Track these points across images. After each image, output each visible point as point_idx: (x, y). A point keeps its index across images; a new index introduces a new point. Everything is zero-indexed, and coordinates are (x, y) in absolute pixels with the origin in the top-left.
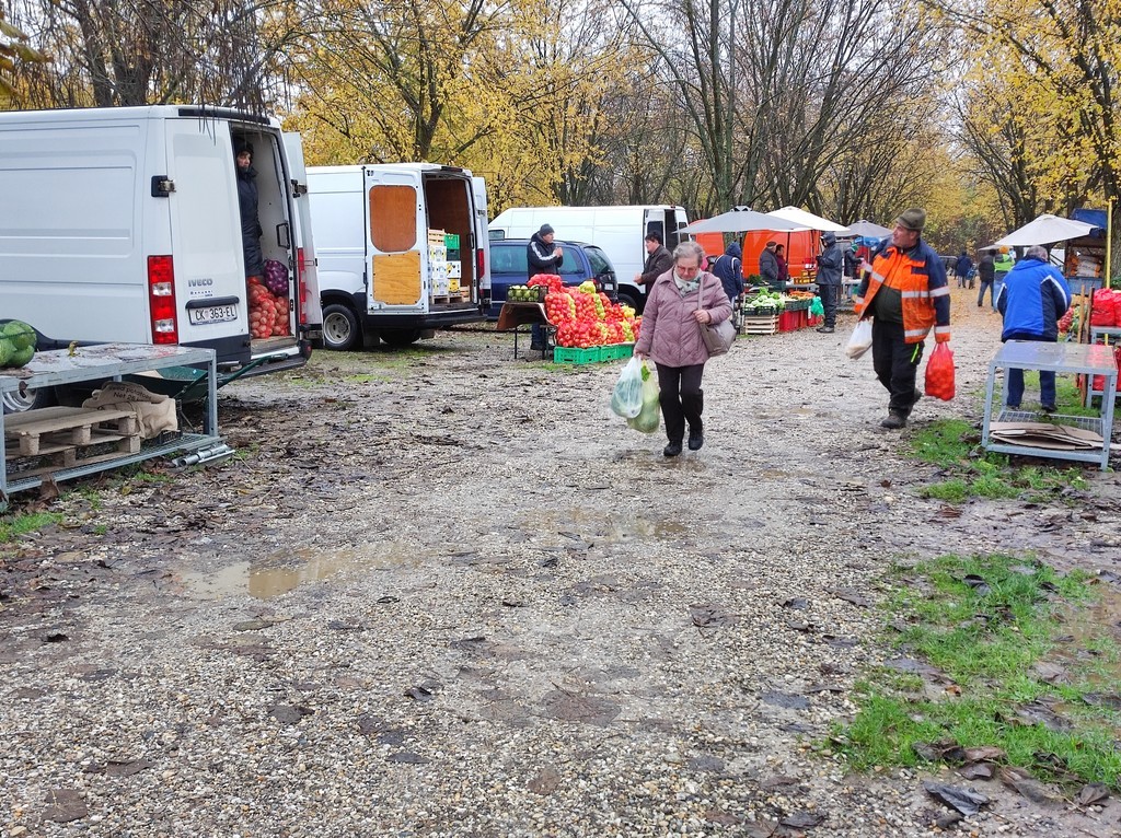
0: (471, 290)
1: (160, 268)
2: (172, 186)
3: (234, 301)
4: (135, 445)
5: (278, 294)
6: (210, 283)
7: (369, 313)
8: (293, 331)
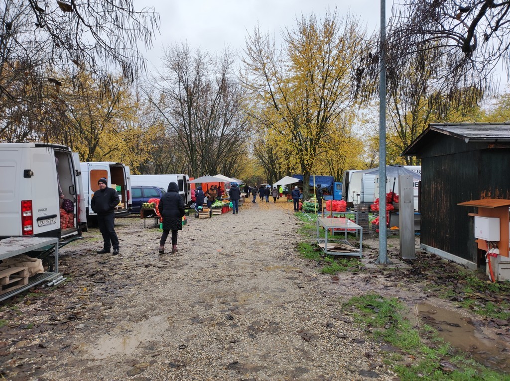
0: (125, 205)
1: (27, 205)
2: (32, 173)
3: (55, 216)
4: (26, 281)
5: (69, 211)
6: (46, 209)
7: (90, 214)
8: (75, 226)
